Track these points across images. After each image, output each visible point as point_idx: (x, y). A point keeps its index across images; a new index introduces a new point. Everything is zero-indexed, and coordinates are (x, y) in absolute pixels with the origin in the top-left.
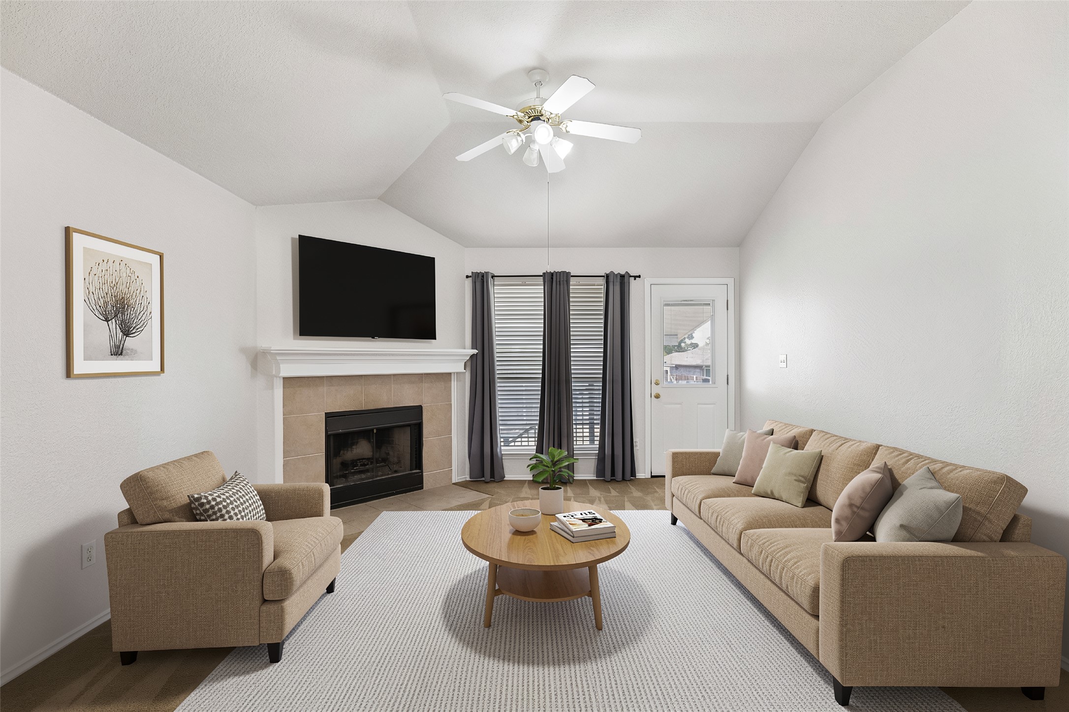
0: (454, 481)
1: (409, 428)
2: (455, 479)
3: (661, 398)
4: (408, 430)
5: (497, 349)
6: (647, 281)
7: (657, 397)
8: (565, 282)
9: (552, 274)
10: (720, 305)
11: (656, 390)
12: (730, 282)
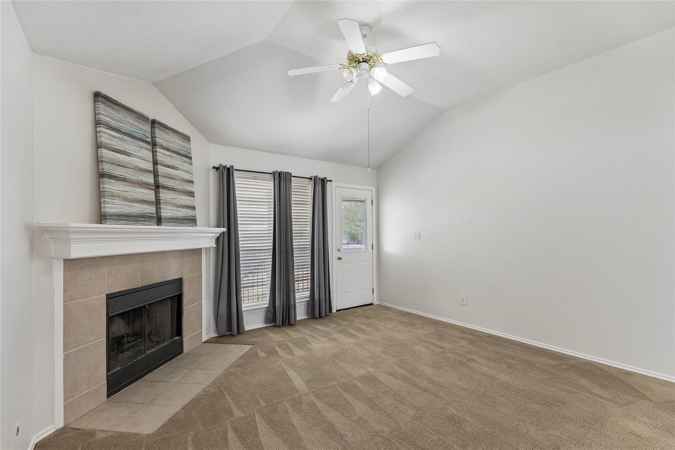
0: (203, 341)
1: (170, 299)
2: (205, 338)
3: (342, 259)
4: (169, 302)
5: (240, 227)
6: (334, 184)
7: (339, 259)
8: (289, 180)
9: (280, 174)
10: (369, 202)
11: (339, 255)
12: (374, 189)
